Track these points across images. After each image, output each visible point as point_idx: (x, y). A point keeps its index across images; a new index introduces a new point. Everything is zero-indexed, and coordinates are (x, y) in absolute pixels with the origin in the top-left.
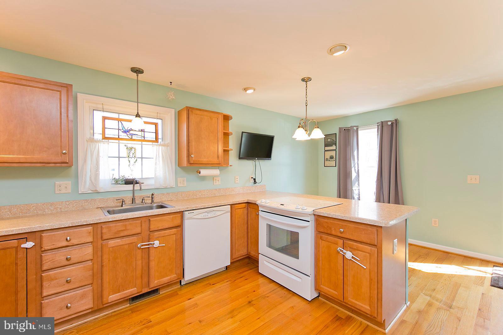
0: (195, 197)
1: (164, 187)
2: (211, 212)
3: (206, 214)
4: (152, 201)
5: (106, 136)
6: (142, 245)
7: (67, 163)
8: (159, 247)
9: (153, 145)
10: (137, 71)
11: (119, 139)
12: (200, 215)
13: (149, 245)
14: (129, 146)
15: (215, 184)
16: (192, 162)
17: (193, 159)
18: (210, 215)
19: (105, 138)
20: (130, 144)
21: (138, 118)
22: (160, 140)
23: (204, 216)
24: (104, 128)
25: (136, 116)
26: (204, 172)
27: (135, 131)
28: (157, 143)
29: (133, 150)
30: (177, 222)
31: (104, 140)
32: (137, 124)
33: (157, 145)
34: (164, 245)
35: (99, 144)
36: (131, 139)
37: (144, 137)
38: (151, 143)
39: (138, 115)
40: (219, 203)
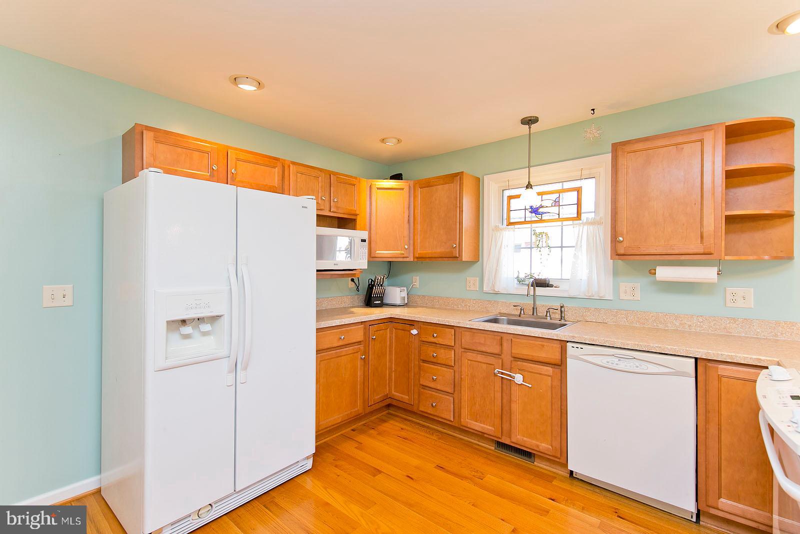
0: (661, 326)
1: (587, 296)
2: (626, 360)
3: (616, 360)
4: (561, 316)
5: (512, 221)
6: (502, 373)
7: (457, 257)
8: (522, 385)
9: (573, 224)
10: (529, 121)
11: (525, 222)
12: (601, 358)
13: (510, 376)
14: (538, 231)
15: (729, 304)
16: (622, 251)
17: (625, 244)
18: (623, 365)
19: (510, 224)
20: (539, 228)
21: (529, 190)
22: (584, 217)
23: (608, 362)
24: (509, 210)
25: (527, 187)
26: (664, 273)
27: (547, 207)
28: (581, 222)
29: (544, 235)
30: (555, 356)
31: (509, 227)
32: (530, 198)
33: (579, 225)
34: (530, 386)
35: (504, 232)
36: (541, 221)
37: (559, 214)
38: (571, 222)
39: (529, 186)
40: (655, 346)
